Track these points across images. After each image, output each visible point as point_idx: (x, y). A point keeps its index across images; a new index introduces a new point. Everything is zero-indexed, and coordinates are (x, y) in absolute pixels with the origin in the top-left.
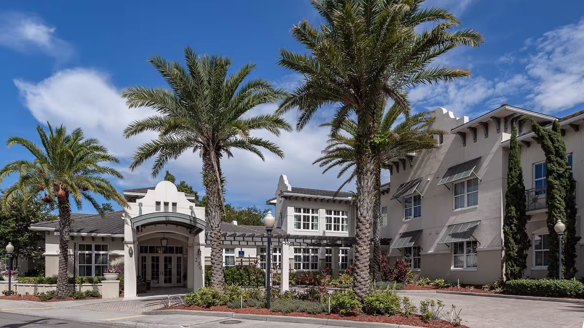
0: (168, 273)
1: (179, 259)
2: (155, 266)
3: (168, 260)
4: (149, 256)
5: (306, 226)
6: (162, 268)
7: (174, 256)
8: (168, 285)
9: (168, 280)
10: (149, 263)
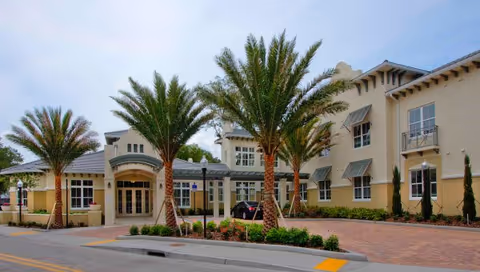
0: (139, 205)
1: (147, 192)
2: (129, 198)
3: (138, 193)
4: (124, 190)
5: (245, 163)
6: (134, 200)
7: (143, 190)
8: (139, 214)
9: (139, 210)
10: (124, 195)
